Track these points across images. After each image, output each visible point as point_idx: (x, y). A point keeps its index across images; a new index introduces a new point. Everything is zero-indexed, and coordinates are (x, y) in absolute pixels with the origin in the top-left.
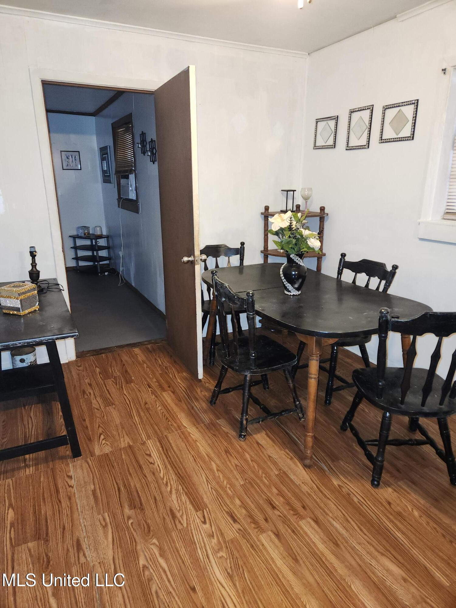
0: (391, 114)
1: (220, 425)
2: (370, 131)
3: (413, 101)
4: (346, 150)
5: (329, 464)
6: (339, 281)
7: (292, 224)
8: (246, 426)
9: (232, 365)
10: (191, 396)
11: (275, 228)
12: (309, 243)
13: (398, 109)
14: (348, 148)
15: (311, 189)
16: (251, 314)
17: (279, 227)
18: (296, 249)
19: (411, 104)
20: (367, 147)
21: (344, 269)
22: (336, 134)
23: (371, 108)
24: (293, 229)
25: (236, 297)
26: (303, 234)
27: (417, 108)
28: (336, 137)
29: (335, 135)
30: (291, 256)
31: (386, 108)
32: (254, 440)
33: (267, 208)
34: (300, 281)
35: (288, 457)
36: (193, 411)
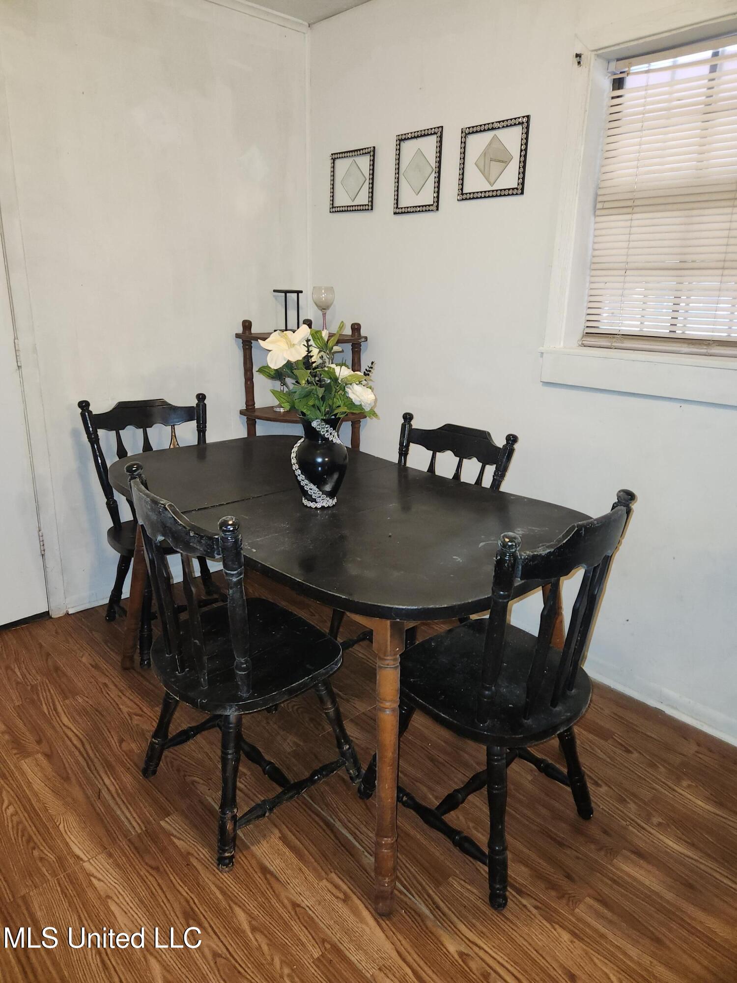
0: (478, 144)
1: (169, 834)
2: (439, 177)
3: (519, 118)
4: (395, 213)
5: (429, 896)
6: (402, 467)
7: (311, 354)
8: (232, 835)
9: (191, 694)
10: (96, 760)
11: (276, 363)
12: (351, 395)
13: (490, 134)
14: (398, 211)
15: (330, 290)
16: (235, 572)
17: (285, 359)
18: (323, 408)
19: (515, 124)
20: (434, 208)
21: (411, 444)
22: (373, 183)
23: (438, 133)
24: (314, 365)
25: (192, 534)
26: (337, 374)
27: (527, 133)
28: (372, 188)
29: (371, 186)
30: (314, 424)
31: (468, 132)
32: (254, 862)
33: (247, 325)
34: (336, 476)
35: (337, 898)
36: (99, 805)
